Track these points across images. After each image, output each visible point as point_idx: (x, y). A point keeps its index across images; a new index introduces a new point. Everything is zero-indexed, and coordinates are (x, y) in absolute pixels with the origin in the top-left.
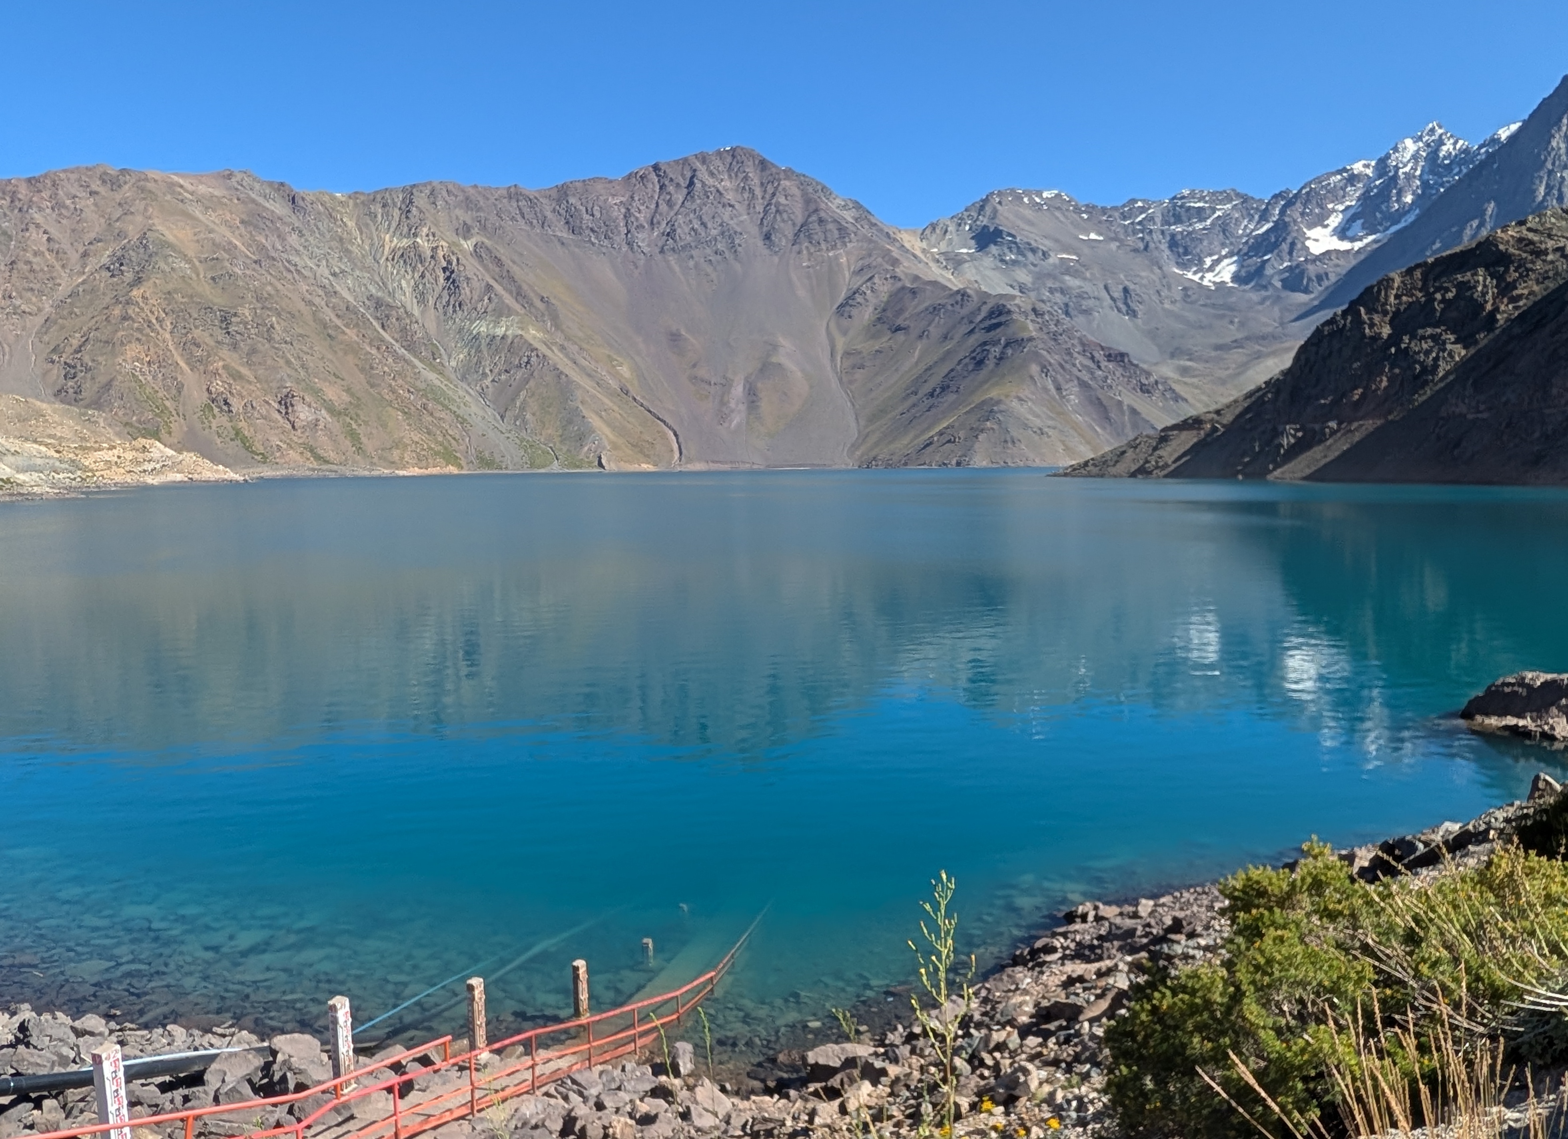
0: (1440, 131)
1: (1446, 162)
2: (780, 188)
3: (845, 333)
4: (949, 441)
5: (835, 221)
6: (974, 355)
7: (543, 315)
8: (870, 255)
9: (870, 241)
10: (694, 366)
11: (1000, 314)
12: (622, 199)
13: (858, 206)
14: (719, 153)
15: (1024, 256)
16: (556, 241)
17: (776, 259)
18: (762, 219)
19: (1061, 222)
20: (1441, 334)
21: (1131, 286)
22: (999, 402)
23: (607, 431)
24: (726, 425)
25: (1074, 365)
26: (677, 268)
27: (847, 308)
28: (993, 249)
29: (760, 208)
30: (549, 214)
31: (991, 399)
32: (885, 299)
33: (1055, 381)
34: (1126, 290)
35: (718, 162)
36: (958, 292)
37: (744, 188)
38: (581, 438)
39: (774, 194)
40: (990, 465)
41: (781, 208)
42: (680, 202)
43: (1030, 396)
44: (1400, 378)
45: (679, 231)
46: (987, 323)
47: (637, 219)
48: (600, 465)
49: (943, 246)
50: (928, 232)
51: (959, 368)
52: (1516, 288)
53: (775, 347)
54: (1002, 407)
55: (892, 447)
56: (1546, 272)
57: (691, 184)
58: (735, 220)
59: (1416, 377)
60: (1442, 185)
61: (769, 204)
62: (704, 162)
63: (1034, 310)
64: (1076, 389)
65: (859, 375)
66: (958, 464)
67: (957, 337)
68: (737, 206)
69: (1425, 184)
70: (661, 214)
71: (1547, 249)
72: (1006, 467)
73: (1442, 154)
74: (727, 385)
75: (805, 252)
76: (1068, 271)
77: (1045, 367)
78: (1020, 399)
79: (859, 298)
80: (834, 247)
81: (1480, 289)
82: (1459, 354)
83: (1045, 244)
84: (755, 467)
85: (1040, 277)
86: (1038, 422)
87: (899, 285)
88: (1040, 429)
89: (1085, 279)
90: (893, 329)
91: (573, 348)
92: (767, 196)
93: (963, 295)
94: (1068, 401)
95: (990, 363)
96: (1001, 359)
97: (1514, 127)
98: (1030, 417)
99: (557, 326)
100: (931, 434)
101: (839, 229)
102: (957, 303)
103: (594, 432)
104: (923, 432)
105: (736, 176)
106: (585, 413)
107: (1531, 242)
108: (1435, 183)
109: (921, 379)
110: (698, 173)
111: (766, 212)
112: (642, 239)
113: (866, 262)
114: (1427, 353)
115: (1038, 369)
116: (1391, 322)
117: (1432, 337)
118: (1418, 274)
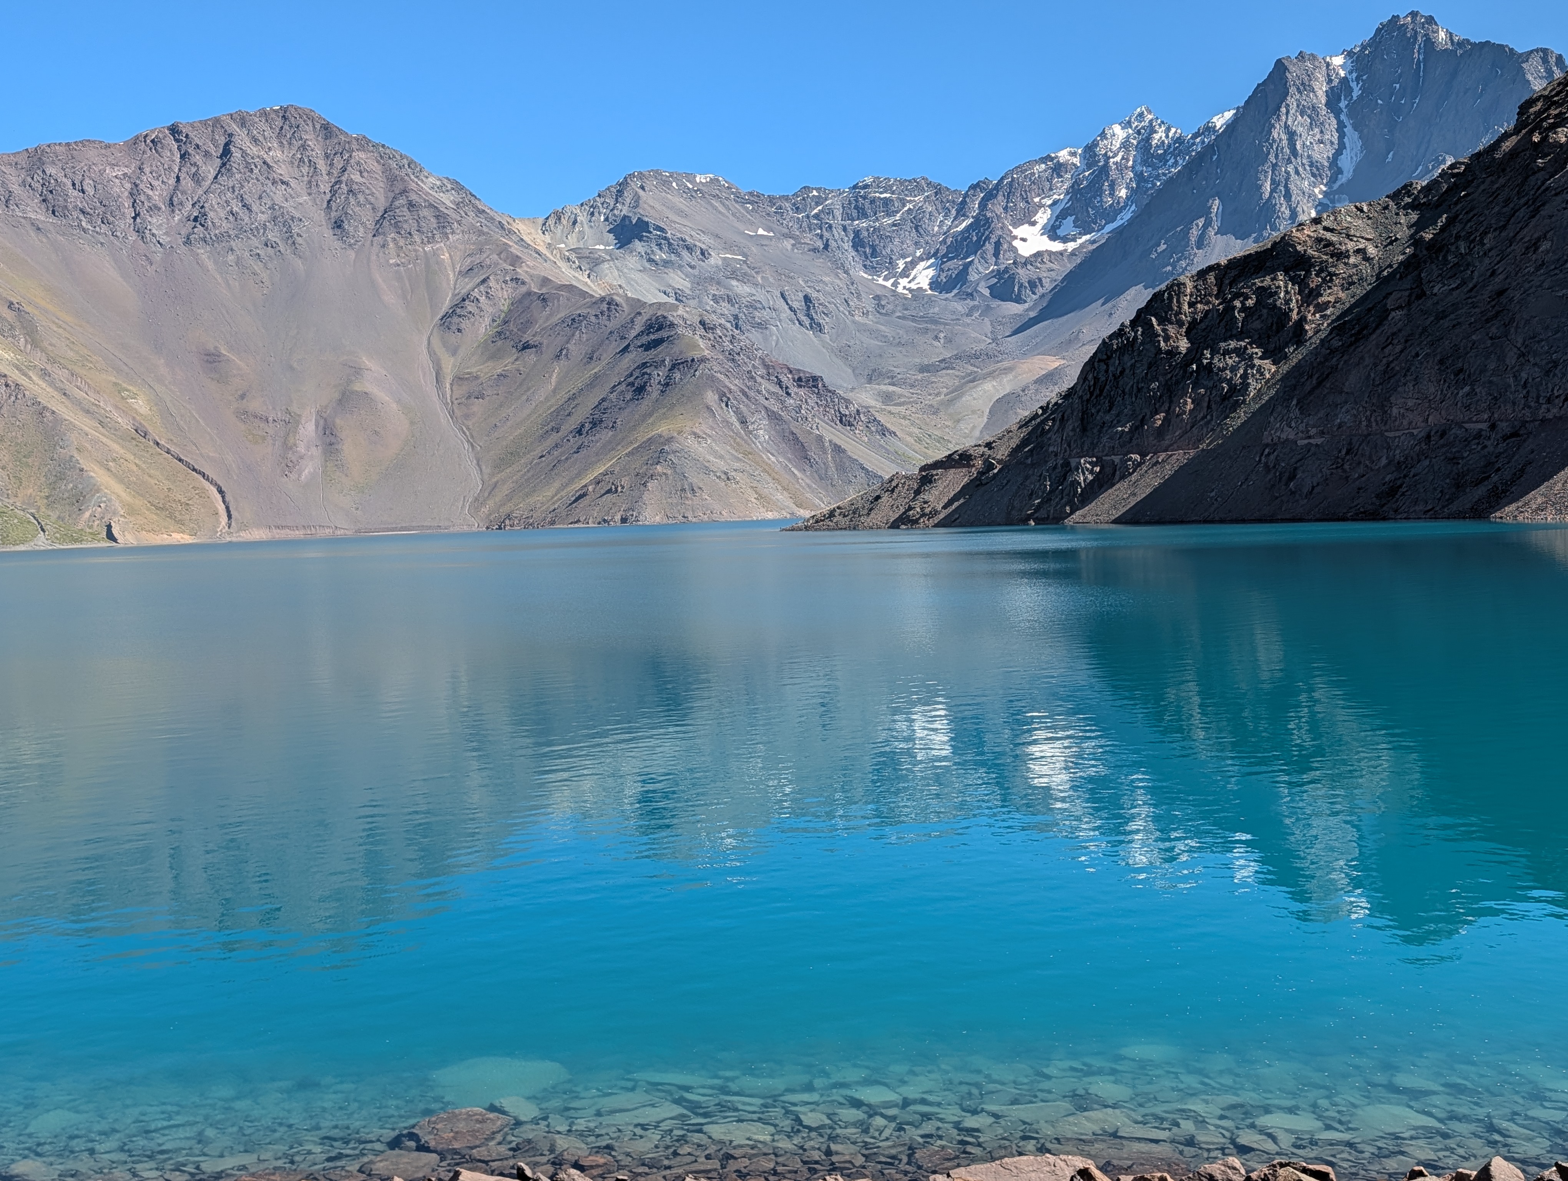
0: (1150, 117)
1: (1160, 152)
2: (352, 161)
3: (454, 353)
4: (609, 491)
5: (431, 205)
6: (631, 379)
7: (12, 328)
8: (481, 251)
9: (481, 233)
10: (243, 397)
11: (660, 328)
12: (126, 170)
13: (458, 187)
14: (264, 114)
15: (678, 255)
16: (29, 227)
17: (352, 254)
18: (329, 202)
19: (720, 212)
20: (1246, 348)
21: (814, 295)
22: (670, 440)
23: (119, 489)
24: (293, 476)
25: (759, 392)
26: (210, 265)
27: (455, 319)
28: (638, 245)
29: (325, 187)
30: (16, 188)
31: (660, 436)
32: (505, 308)
33: (737, 412)
34: (807, 299)
35: (263, 125)
36: (602, 299)
37: (301, 160)
38: (78, 500)
39: (344, 170)
40: (665, 521)
41: (355, 187)
42: (211, 177)
43: (708, 431)
44: (1207, 399)
45: (211, 214)
46: (645, 339)
47: (149, 198)
48: (111, 536)
49: (573, 241)
50: (551, 222)
51: (613, 396)
52: (1321, 295)
53: (357, 371)
54: (675, 446)
55: (531, 500)
56: (1350, 276)
57: (226, 152)
58: (291, 202)
59: (1225, 398)
60: (1157, 177)
61: (338, 182)
62: (243, 124)
63: (703, 323)
64: (765, 422)
65: (477, 406)
66: (624, 520)
67: (606, 358)
68: (293, 183)
69: (1139, 177)
70: (184, 193)
71: (1348, 251)
72: (686, 523)
73: (1154, 142)
74: (292, 422)
75: (391, 245)
76: (734, 275)
77: (724, 395)
78: (697, 436)
79: (470, 307)
80: (431, 240)
81: (1282, 295)
82: (1270, 370)
83: (703, 241)
84: (339, 532)
85: (700, 282)
86: (722, 465)
87: (523, 289)
88: (726, 473)
89: (756, 285)
90: (520, 346)
91: (60, 374)
92: (335, 172)
93: (609, 303)
94: (757, 437)
95: (654, 390)
96: (667, 385)
97: (1229, 115)
98: (711, 458)
99: (35, 344)
100: (583, 482)
101: (437, 217)
102: (602, 313)
103: (98, 491)
104: (571, 481)
105: (290, 144)
106: (84, 463)
107: (1329, 244)
108: (1150, 176)
109: (562, 413)
110: (235, 139)
111: (333, 192)
112: (157, 224)
113: (477, 259)
114: (1234, 369)
115: (716, 397)
116: (1188, 334)
117: (1237, 351)
118: (1211, 278)
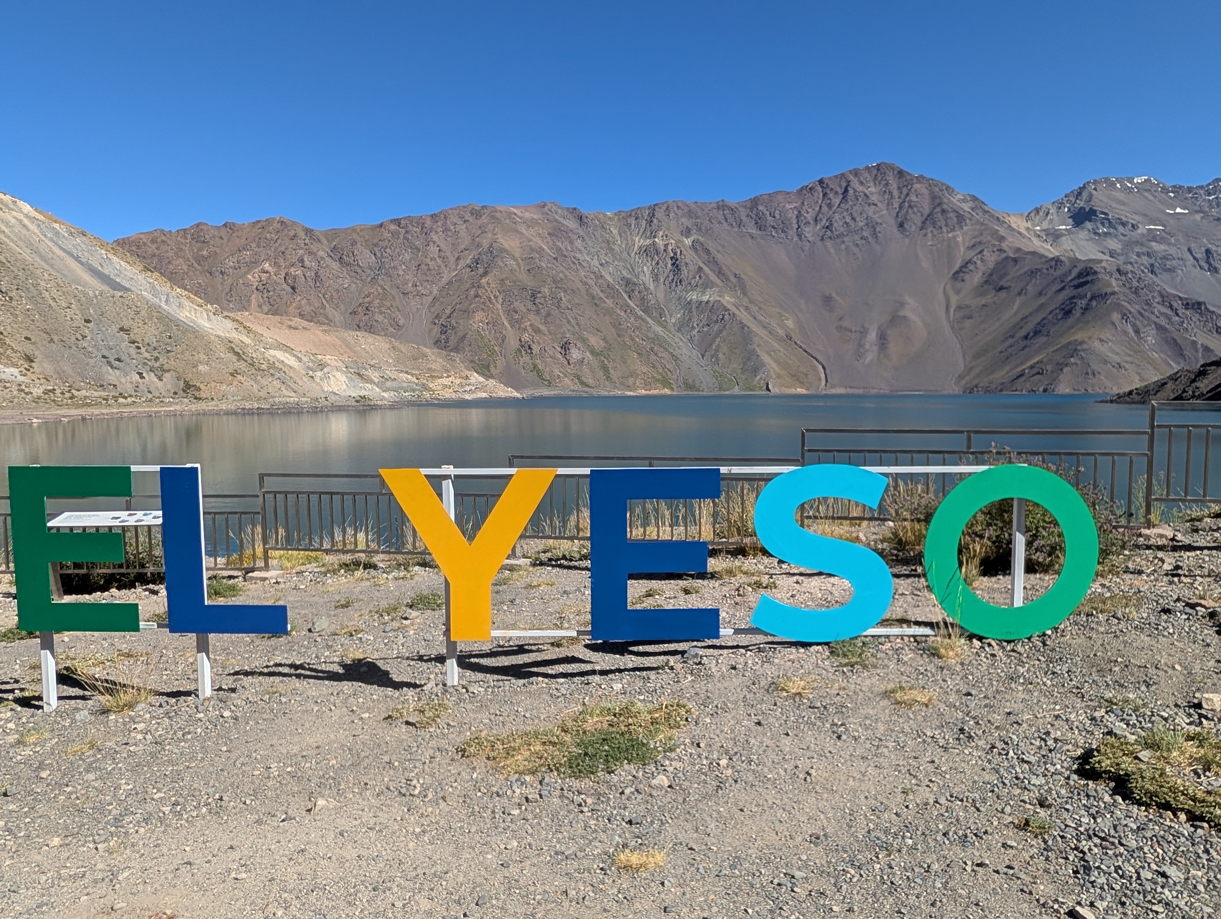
2: (913, 190)
3: (958, 292)
4: (1038, 373)
5: (955, 211)
6: (1063, 307)
7: (735, 286)
8: (981, 234)
9: (982, 224)
10: (841, 319)
11: (1088, 275)
12: (796, 205)
13: (974, 199)
14: (868, 168)
15: (1115, 228)
16: (749, 237)
17: (907, 241)
18: (898, 213)
19: (1150, 200)
21: (1213, 248)
22: (1081, 343)
23: (774, 365)
24: (862, 361)
25: (1153, 313)
26: (832, 250)
27: (961, 274)
28: (1088, 225)
29: (896, 205)
30: (744, 218)
31: (1076, 341)
32: (992, 267)
33: (1134, 326)
34: (1208, 251)
35: (867, 175)
36: (1052, 259)
37: (885, 191)
38: (755, 371)
39: (907, 195)
40: (1072, 392)
41: (913, 204)
42: (837, 205)
43: (1111, 338)
45: (835, 224)
46: (1076, 282)
47: (805, 218)
48: (768, 389)
49: (1045, 225)
50: (1033, 215)
51: (1050, 317)
53: (902, 304)
54: (1084, 347)
55: (991, 377)
57: (846, 191)
58: (877, 215)
61: (904, 202)
62: (856, 175)
63: (1119, 270)
64: (1154, 332)
65: (968, 323)
66: (1045, 391)
67: (1049, 293)
68: (879, 204)
70: (823, 214)
72: (1086, 394)
74: (864, 332)
75: (930, 235)
76: (1154, 238)
77: (1125, 315)
78: (1101, 341)
79: (971, 267)
80: (953, 230)
83: (1135, 219)
84: (882, 392)
85: (1128, 244)
86: (1116, 359)
87: (1004, 255)
88: (1119, 364)
89: (1170, 244)
90: (997, 288)
91: (754, 308)
92: (903, 197)
93: (1056, 261)
95: (1077, 313)
96: (1086, 309)
98: (1110, 355)
99: (745, 294)
100: (1023, 367)
101: (957, 217)
102: (1051, 267)
103: (764, 366)
104: (1017, 366)
105: (880, 183)
106: (759, 352)
109: (1019, 325)
110: (851, 183)
111: (901, 207)
112: (809, 232)
113: (978, 240)
115: (1119, 316)
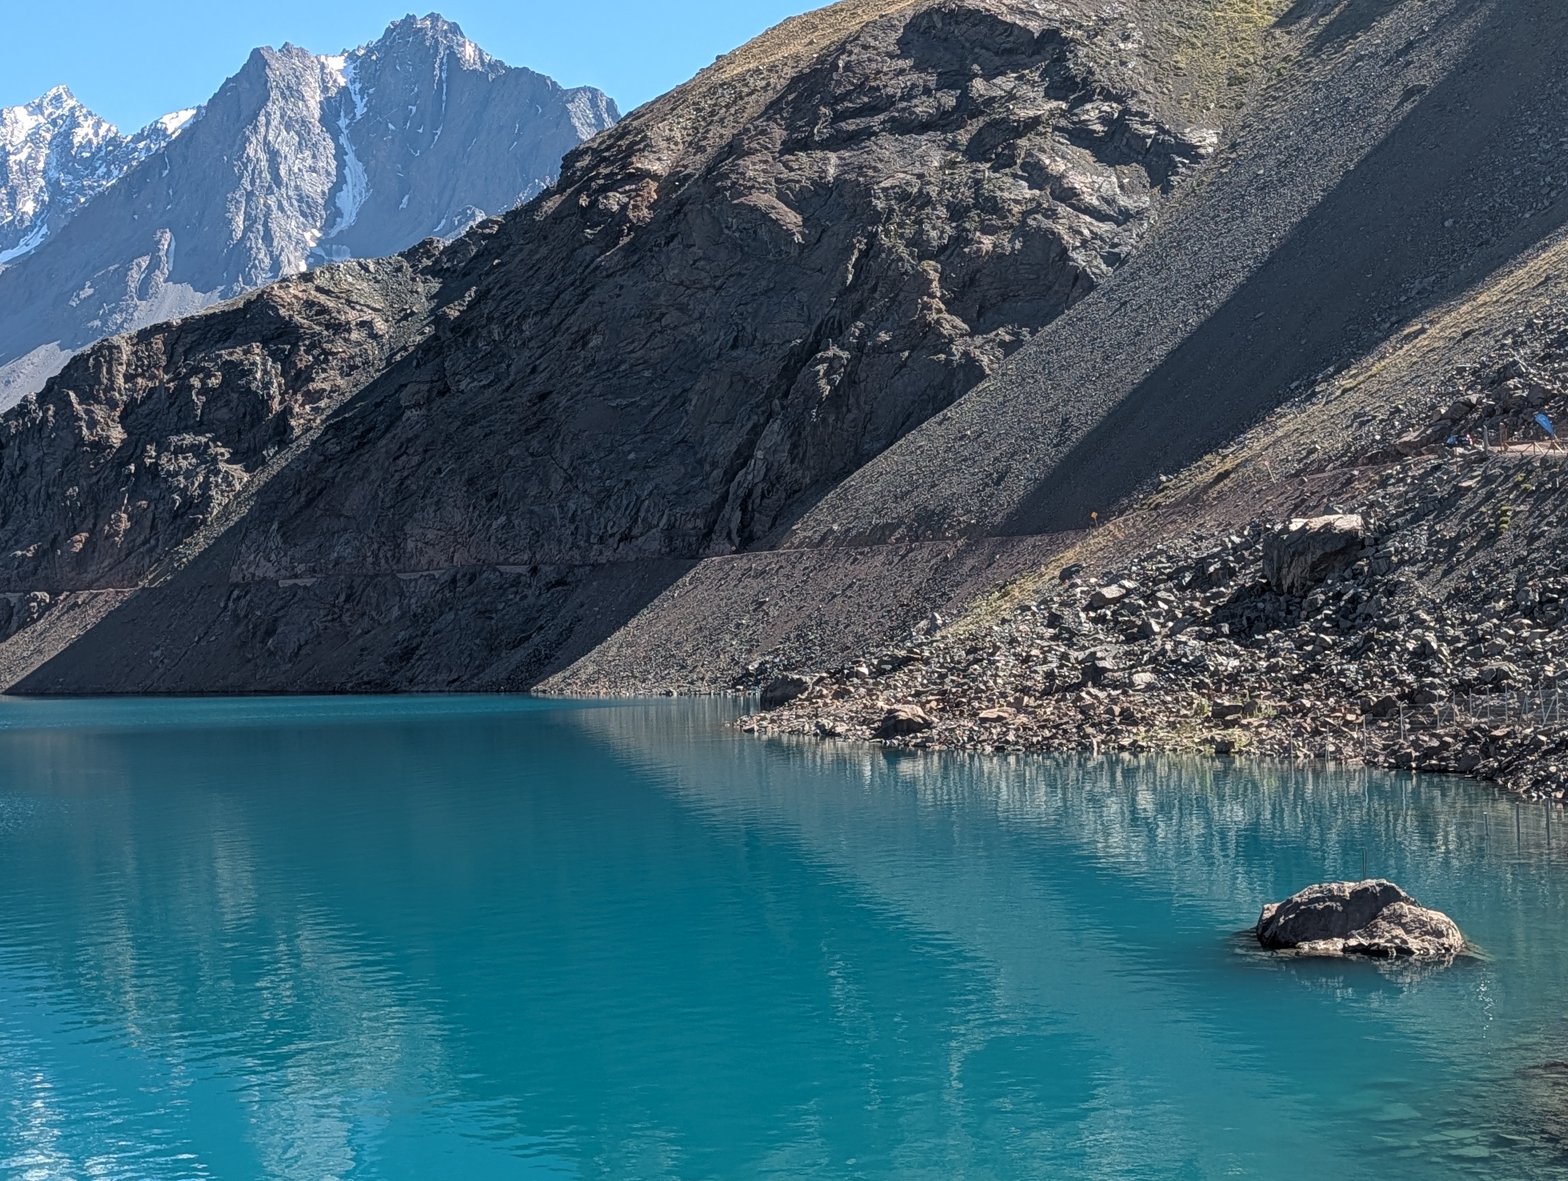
20: (207, 446)
44: (150, 516)
52: (313, 380)
56: (352, 357)
59: (176, 515)
71: (348, 323)
81: (258, 375)
82: (241, 480)
107: (324, 310)
114: (190, 475)
116: (123, 419)
117: (194, 449)
118: (158, 343)
